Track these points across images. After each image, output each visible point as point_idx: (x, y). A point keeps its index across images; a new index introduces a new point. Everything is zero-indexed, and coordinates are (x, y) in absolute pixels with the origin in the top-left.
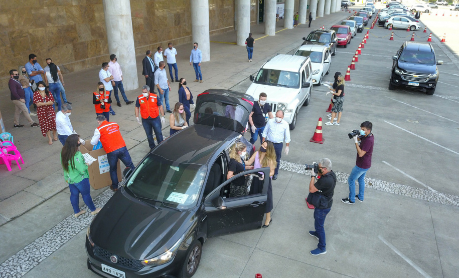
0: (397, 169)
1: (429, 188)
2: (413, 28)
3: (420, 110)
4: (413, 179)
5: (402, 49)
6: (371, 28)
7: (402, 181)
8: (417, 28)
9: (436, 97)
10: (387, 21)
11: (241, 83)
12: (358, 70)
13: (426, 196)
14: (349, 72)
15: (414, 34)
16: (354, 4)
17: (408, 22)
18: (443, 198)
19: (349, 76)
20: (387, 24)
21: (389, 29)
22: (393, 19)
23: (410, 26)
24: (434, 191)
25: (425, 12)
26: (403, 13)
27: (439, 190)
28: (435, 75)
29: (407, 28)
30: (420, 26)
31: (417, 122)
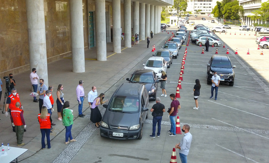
0: (219, 121)
1: (235, 127)
2: (216, 45)
3: (227, 94)
4: (227, 124)
5: (212, 60)
6: (187, 45)
7: (222, 125)
8: (218, 45)
9: (235, 87)
10: (198, 40)
11: (115, 85)
12: (186, 74)
13: (234, 130)
14: (182, 75)
15: (217, 49)
16: (169, 26)
17: (212, 40)
18: (242, 130)
19: (182, 77)
20: (197, 42)
21: (200, 46)
22: (202, 39)
23: (213, 44)
24: (238, 128)
25: (222, 32)
26: (207, 34)
27: (240, 127)
28: (232, 74)
29: (212, 45)
30: (220, 43)
31: (226, 100)
